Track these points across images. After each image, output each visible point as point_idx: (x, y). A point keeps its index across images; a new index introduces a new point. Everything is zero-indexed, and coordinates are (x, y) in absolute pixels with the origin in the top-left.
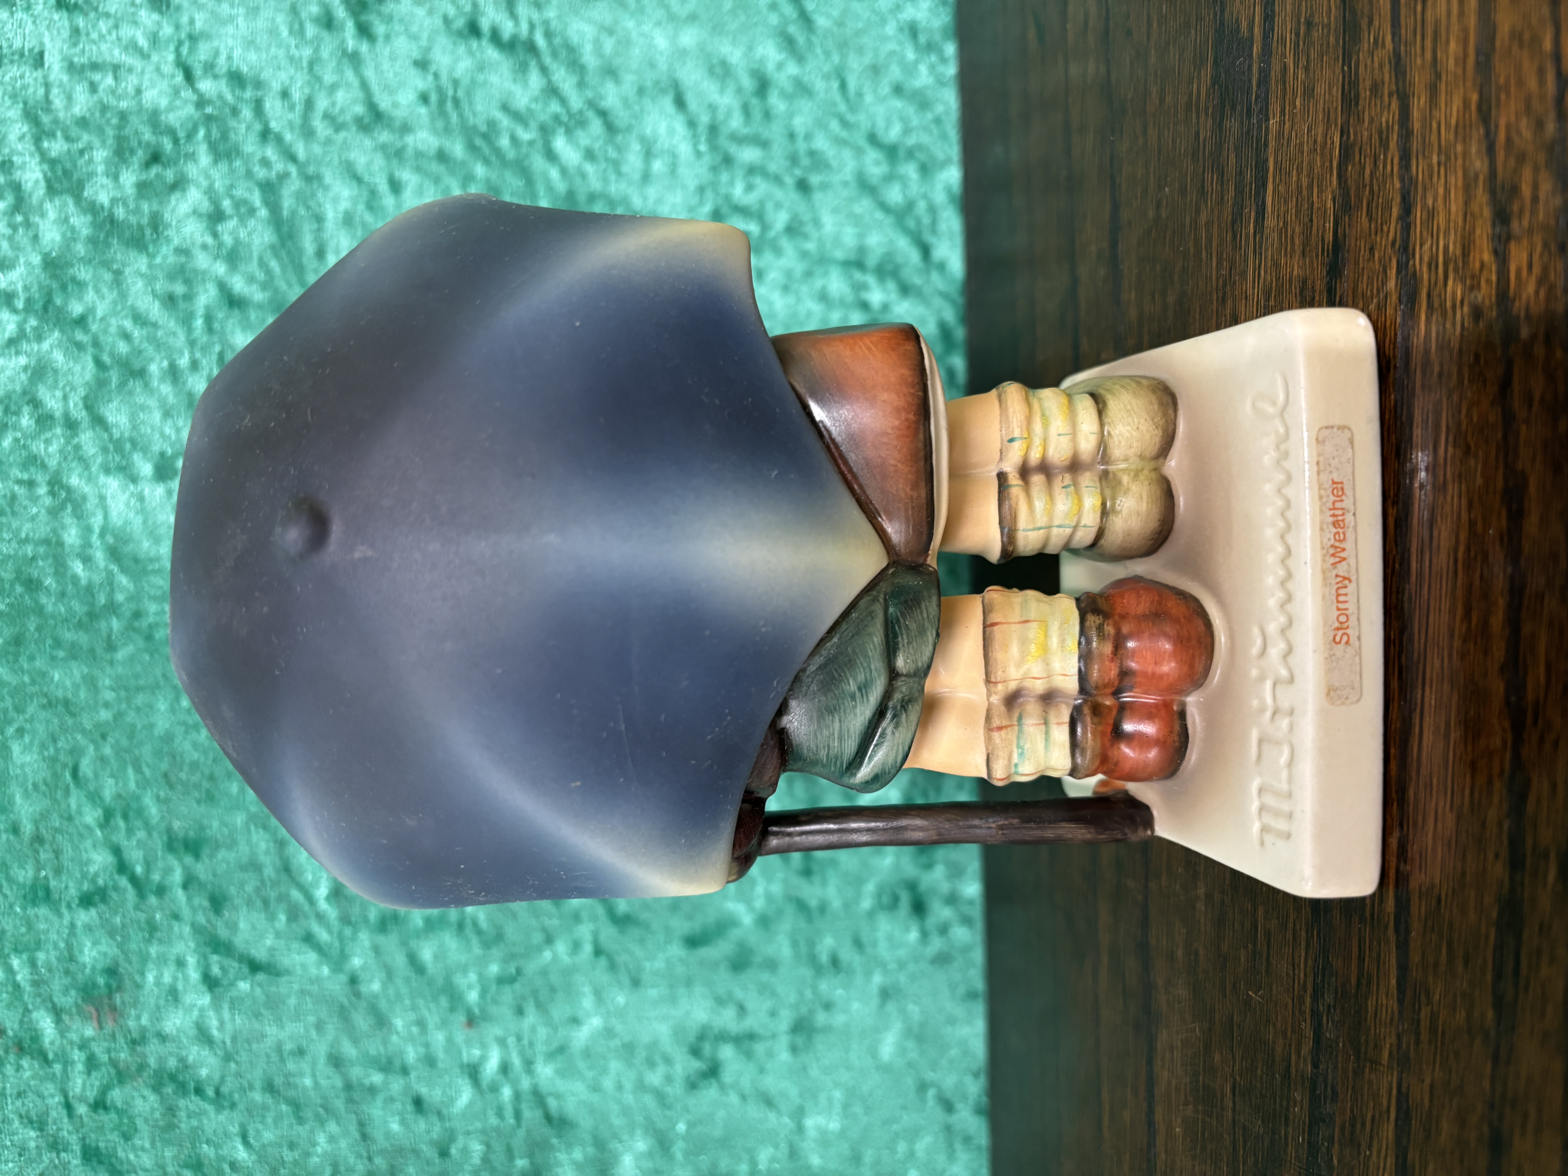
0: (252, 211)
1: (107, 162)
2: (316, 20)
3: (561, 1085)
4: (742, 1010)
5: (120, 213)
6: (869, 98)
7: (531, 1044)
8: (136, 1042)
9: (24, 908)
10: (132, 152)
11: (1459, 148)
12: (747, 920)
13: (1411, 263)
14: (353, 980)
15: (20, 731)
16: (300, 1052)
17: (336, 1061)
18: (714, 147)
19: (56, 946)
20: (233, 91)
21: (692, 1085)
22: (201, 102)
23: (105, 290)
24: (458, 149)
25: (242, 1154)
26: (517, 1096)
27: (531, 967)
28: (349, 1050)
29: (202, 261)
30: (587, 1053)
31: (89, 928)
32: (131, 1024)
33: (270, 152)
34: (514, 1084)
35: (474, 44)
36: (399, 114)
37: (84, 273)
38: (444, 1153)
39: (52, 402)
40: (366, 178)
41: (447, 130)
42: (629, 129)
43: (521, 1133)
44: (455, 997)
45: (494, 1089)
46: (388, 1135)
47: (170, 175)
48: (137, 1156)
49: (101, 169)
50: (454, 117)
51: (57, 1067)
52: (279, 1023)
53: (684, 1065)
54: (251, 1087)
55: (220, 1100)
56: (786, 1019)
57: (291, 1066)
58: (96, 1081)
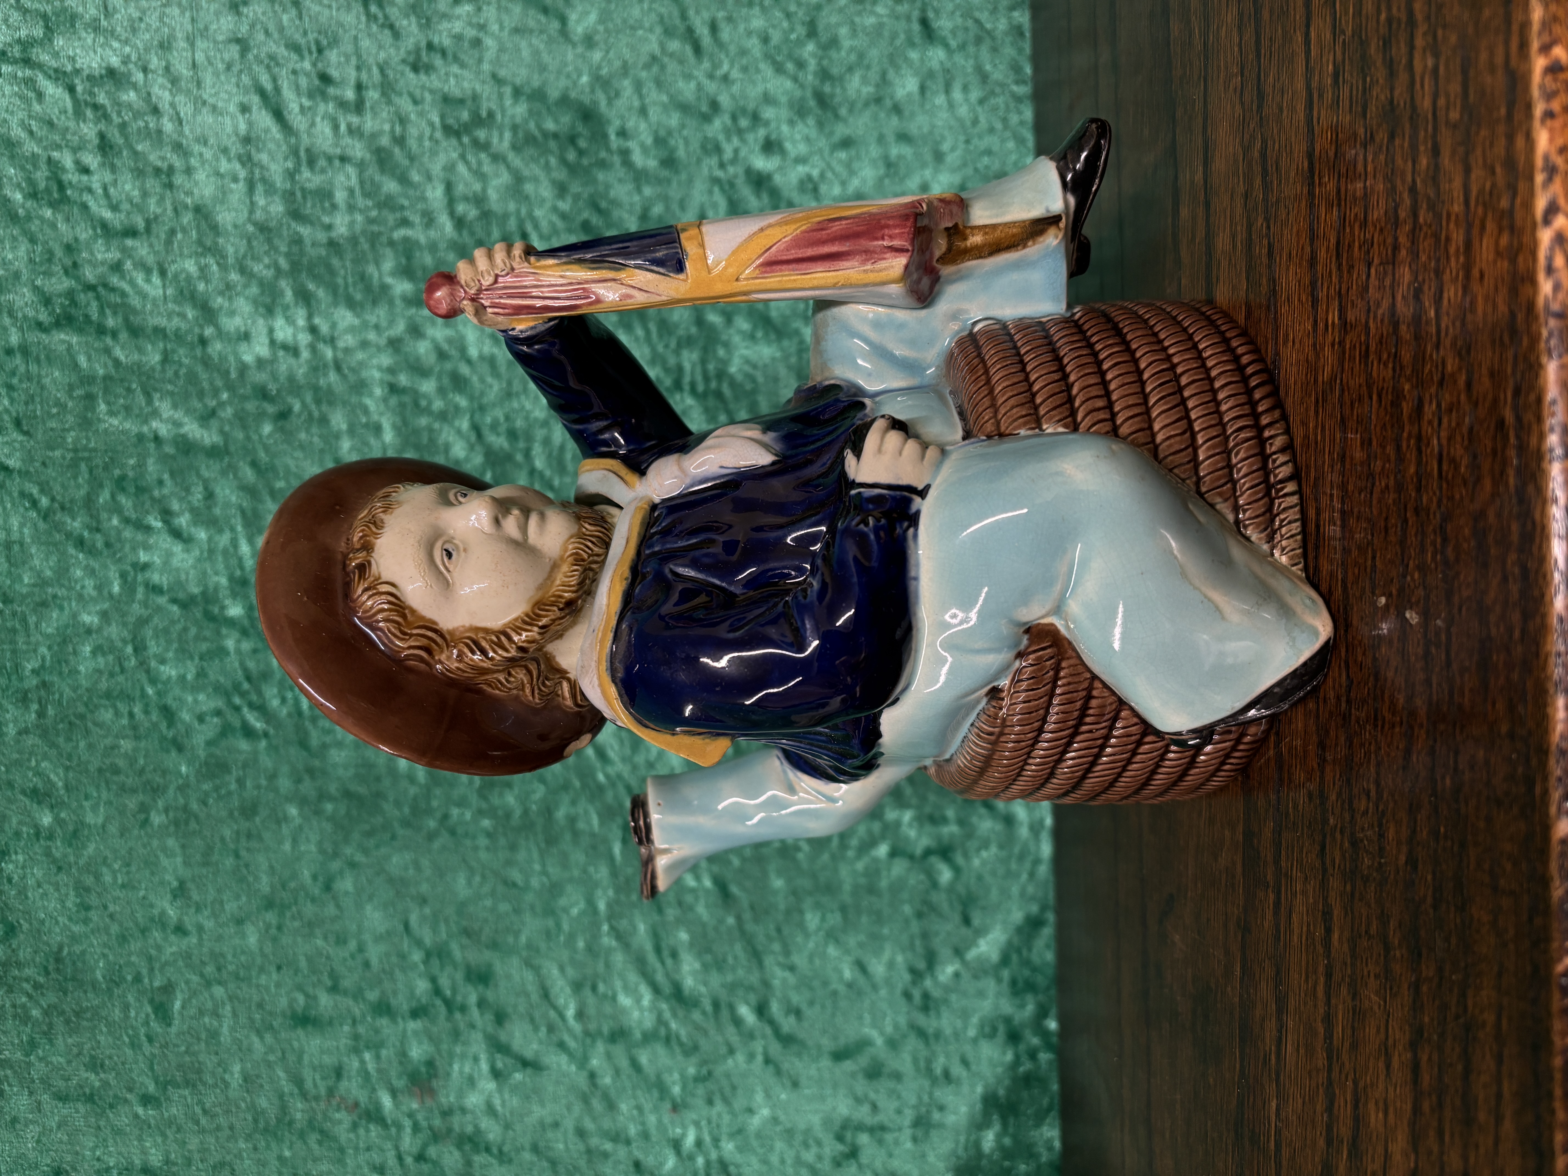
3: (740, 1158)
4: (875, 1107)
7: (718, 1126)
8: (446, 1113)
9: (373, 1018)
12: (879, 1041)
14: (592, 1076)
15: (371, 897)
16: (556, 1125)
17: (581, 1133)
19: (394, 1045)
20: (511, 443)
21: (837, 1163)
22: (489, 452)
26: (708, 1163)
27: (719, 1070)
28: (589, 1125)
30: (759, 1135)
31: (416, 1033)
32: (443, 1100)
34: (706, 1155)
44: (662, 1089)
45: (691, 1158)
51: (393, 1130)
52: (542, 1103)
53: (832, 1148)
54: (523, 1149)
55: (503, 1157)
56: (909, 1115)
57: (550, 1135)
58: (419, 1142)
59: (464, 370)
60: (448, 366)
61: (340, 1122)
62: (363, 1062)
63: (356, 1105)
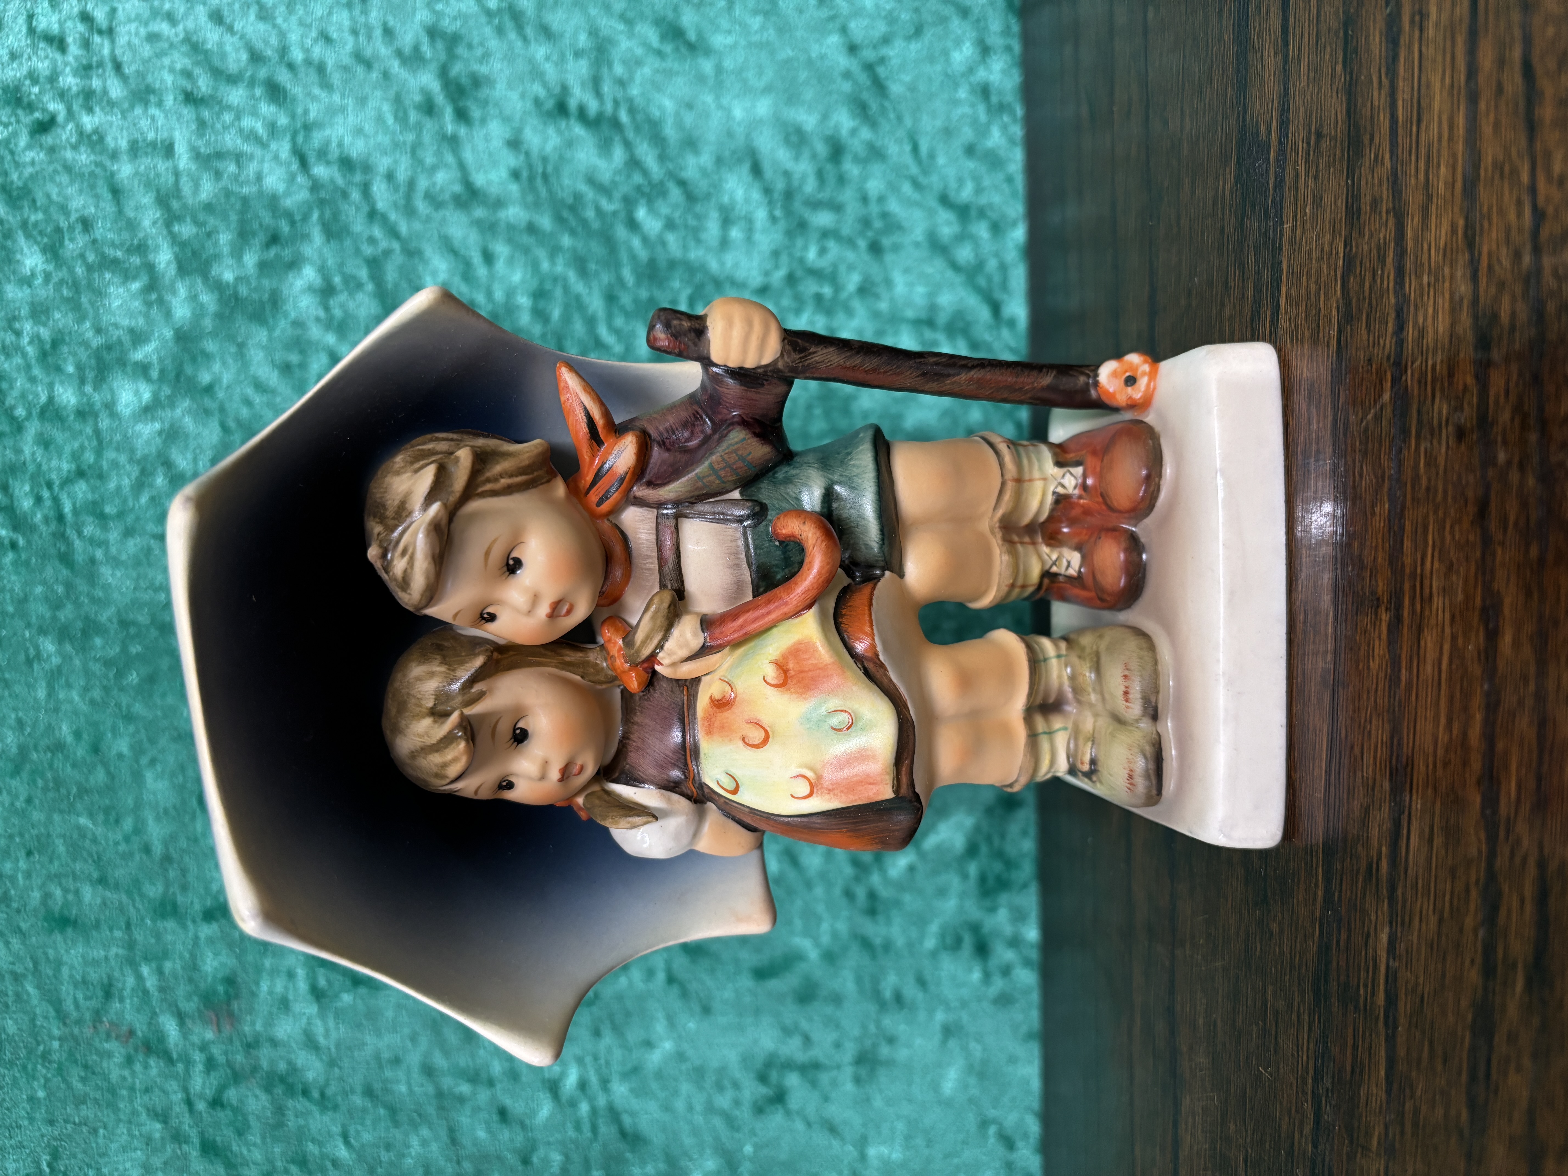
0: (359, 286)
1: (232, 244)
2: (419, 107)
3: (635, 1104)
4: (807, 1040)
5: (243, 291)
6: (941, 160)
7: (607, 1063)
8: (251, 1046)
9: (154, 921)
10: (254, 234)
11: (1447, 271)
12: (813, 954)
13: (1404, 378)
15: (153, 762)
16: (396, 1061)
17: (428, 1071)
18: (789, 212)
19: (181, 957)
20: (344, 176)
21: (759, 1110)
22: (316, 186)
23: (230, 361)
24: (546, 222)
25: (343, 1153)
26: (594, 1111)
27: (608, 991)
28: (439, 1061)
29: (315, 332)
30: (659, 1075)
31: (211, 941)
32: (247, 1029)
33: (377, 232)
34: (591, 1100)
35: (563, 124)
36: (494, 191)
37: (210, 346)
38: (526, 1161)
39: (182, 462)
40: (463, 252)
41: (536, 205)
42: (708, 196)
43: (597, 1146)
45: (573, 1104)
46: (475, 1142)
47: (287, 253)
48: (249, 1151)
49: (226, 250)
50: (543, 192)
51: (180, 1067)
52: (378, 1034)
53: (752, 1090)
54: (353, 1091)
55: (324, 1102)
56: (850, 1051)
57: (388, 1073)
58: (214, 1080)
59: (283, 77)
60: (263, 73)
61: (109, 1055)
62: (139, 978)
63: (131, 1033)
